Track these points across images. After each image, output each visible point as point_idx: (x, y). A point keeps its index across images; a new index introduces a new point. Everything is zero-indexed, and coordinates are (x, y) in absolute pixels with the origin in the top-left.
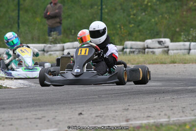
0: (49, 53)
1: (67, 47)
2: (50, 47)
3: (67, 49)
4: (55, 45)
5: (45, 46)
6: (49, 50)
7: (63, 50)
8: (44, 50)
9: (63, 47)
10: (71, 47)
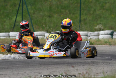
0: (90, 37)
2: (91, 33)
3: (101, 35)
4: (94, 32)
5: (88, 33)
6: (90, 35)
7: (98, 35)
9: (99, 33)
10: (104, 33)
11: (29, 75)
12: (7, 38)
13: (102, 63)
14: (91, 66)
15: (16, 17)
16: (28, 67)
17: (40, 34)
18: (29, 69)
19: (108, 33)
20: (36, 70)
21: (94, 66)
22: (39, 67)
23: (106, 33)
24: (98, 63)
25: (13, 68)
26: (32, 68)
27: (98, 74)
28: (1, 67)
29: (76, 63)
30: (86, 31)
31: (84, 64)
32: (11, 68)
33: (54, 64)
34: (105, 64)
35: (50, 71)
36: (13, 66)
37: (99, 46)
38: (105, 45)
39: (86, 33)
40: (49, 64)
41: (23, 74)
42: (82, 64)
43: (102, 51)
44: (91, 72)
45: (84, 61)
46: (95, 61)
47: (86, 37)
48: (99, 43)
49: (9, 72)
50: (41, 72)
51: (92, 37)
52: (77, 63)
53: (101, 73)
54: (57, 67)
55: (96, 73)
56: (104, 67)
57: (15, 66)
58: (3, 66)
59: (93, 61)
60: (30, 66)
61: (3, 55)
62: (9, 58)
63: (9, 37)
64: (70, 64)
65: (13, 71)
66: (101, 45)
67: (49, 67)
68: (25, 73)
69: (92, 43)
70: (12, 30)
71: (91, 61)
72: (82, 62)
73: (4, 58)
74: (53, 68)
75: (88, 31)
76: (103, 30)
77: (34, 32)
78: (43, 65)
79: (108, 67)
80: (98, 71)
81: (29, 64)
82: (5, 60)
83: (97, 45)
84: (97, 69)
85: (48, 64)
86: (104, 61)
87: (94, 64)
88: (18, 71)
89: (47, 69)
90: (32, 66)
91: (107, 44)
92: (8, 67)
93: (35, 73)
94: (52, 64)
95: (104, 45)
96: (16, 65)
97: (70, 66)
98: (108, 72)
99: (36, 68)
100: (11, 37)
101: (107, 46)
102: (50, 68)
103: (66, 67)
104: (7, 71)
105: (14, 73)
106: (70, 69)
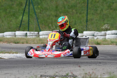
0: (97, 37)
1: (108, 34)
2: (97, 33)
3: (108, 35)
4: (101, 32)
5: (95, 33)
6: (97, 35)
7: (105, 35)
8: (94, 35)
9: (106, 33)
10: (111, 33)
11: (35, 75)
12: (13, 37)
13: (109, 63)
14: (98, 66)
15: (23, 17)
16: (34, 66)
17: (47, 34)
18: (35, 68)
19: (115, 33)
20: (42, 69)
21: (100, 66)
22: (45, 67)
23: (113, 33)
24: (104, 63)
25: (18, 67)
26: (38, 68)
27: (104, 74)
28: (7, 66)
29: (82, 63)
30: (92, 31)
31: (90, 64)
32: (17, 67)
33: (60, 64)
34: (112, 64)
35: (56, 71)
36: (19, 65)
37: (105, 45)
38: (112, 45)
39: (93, 33)
40: (56, 64)
41: (29, 73)
42: (88, 64)
43: (109, 51)
44: (98, 72)
45: (91, 61)
46: (101, 61)
47: (93, 36)
48: (106, 43)
49: (14, 71)
50: (47, 71)
51: (99, 37)
52: (84, 63)
53: (107, 72)
54: (63, 66)
55: (102, 73)
56: (111, 67)
57: (20, 65)
58: (9, 65)
59: (100, 61)
60: (35, 66)
61: (9, 54)
62: (15, 58)
63: (15, 36)
64: (76, 64)
65: (19, 70)
66: (108, 45)
67: (55, 66)
68: (31, 72)
69: (99, 42)
70: (18, 30)
71: (97, 61)
72: (88, 62)
73: (10, 57)
74: (59, 68)
75: (94, 31)
76: (109, 30)
77: (41, 31)
78: (49, 64)
79: (115, 67)
80: (104, 71)
81: (34, 63)
82: (11, 59)
83: (104, 45)
84: (104, 69)
85: (54, 64)
86: (110, 61)
87: (101, 64)
88: (24, 70)
89: (53, 69)
90: (38, 65)
91: (114, 44)
92: (14, 66)
93: (41, 72)
94: (58, 64)
95: (110, 45)
96: (22, 64)
97: (76, 66)
98: (114, 72)
99: (42, 68)
100: (17, 37)
101: (114, 46)
102: (56, 68)
103: (72, 67)
104: (12, 70)
105: (20, 72)
106: (76, 69)
